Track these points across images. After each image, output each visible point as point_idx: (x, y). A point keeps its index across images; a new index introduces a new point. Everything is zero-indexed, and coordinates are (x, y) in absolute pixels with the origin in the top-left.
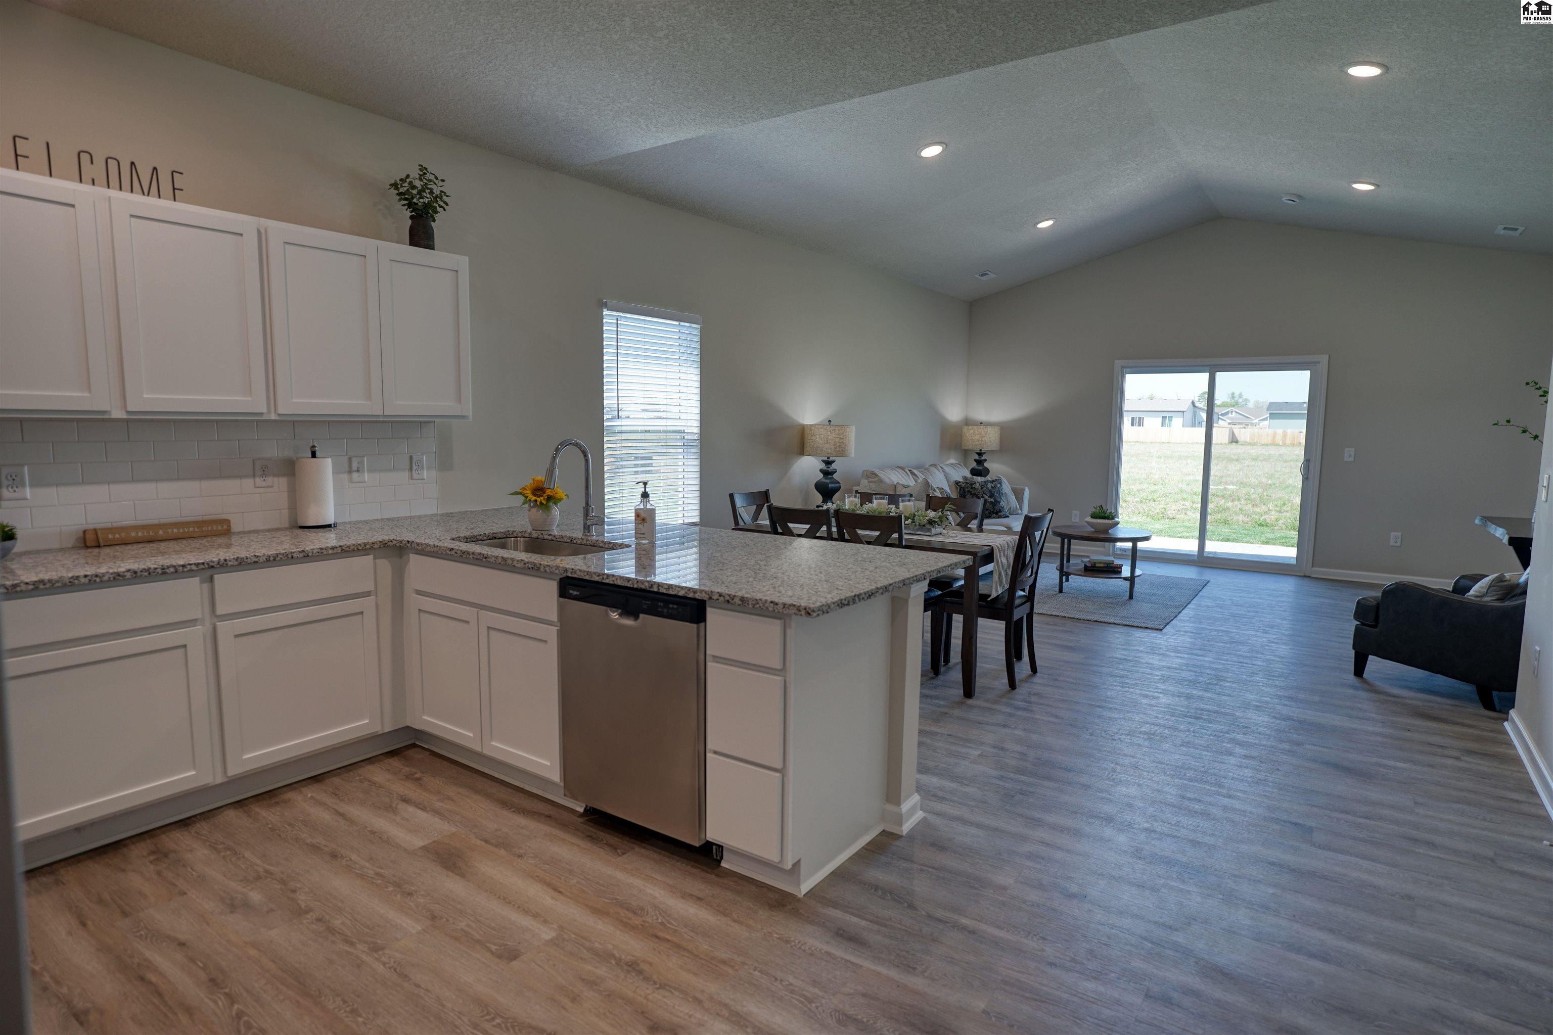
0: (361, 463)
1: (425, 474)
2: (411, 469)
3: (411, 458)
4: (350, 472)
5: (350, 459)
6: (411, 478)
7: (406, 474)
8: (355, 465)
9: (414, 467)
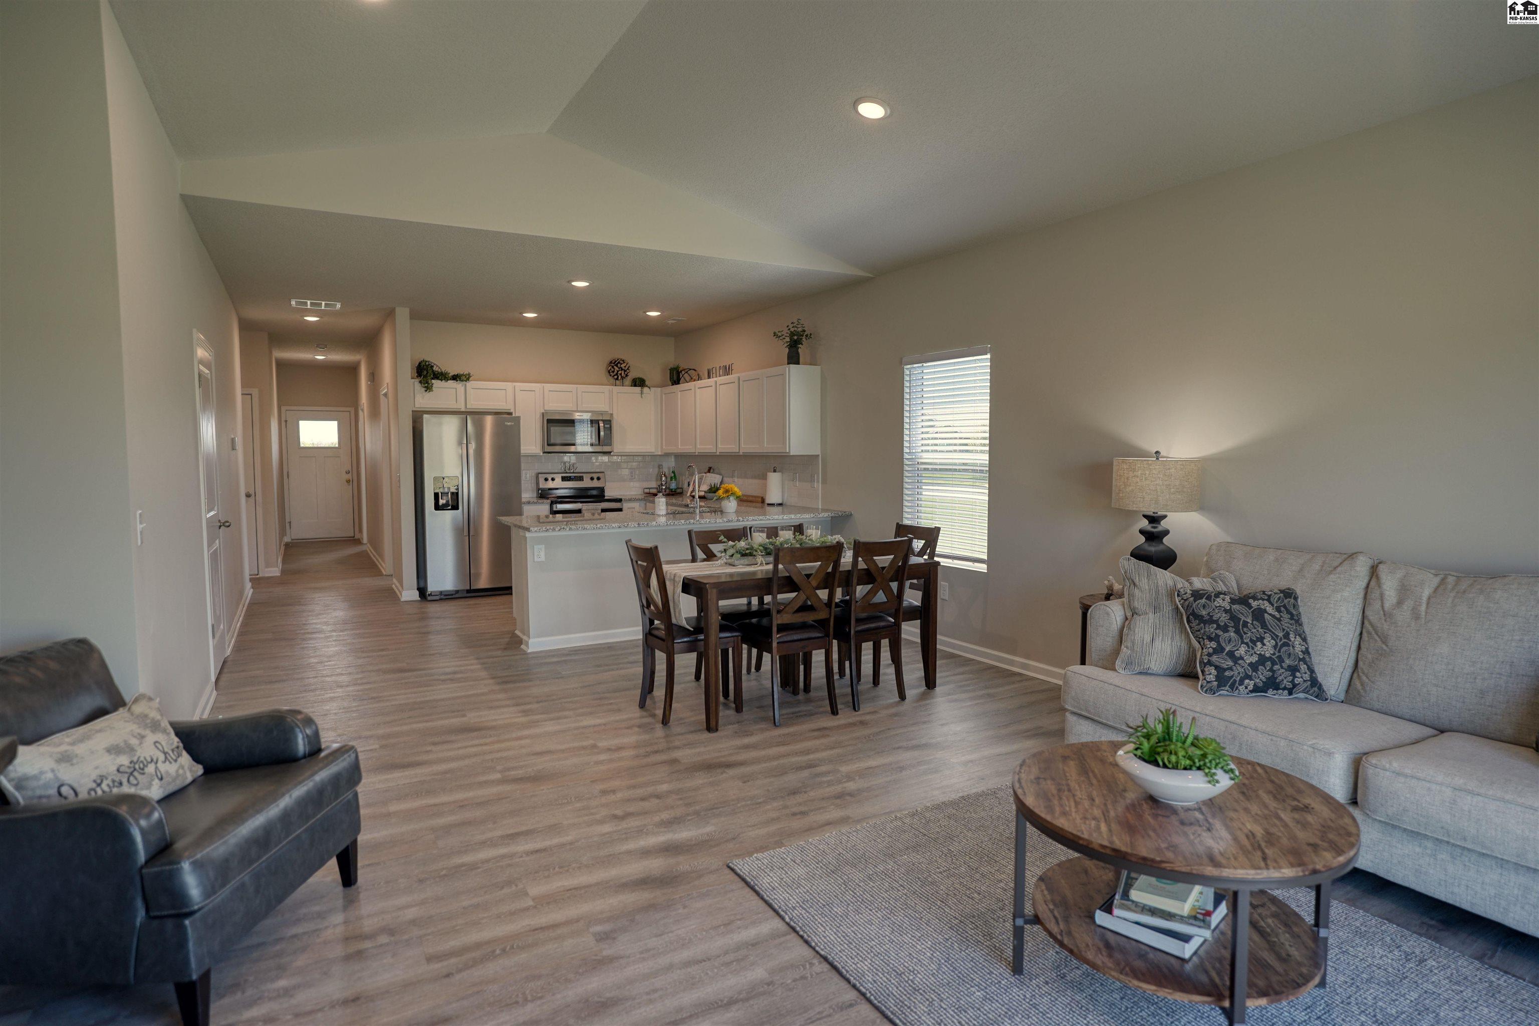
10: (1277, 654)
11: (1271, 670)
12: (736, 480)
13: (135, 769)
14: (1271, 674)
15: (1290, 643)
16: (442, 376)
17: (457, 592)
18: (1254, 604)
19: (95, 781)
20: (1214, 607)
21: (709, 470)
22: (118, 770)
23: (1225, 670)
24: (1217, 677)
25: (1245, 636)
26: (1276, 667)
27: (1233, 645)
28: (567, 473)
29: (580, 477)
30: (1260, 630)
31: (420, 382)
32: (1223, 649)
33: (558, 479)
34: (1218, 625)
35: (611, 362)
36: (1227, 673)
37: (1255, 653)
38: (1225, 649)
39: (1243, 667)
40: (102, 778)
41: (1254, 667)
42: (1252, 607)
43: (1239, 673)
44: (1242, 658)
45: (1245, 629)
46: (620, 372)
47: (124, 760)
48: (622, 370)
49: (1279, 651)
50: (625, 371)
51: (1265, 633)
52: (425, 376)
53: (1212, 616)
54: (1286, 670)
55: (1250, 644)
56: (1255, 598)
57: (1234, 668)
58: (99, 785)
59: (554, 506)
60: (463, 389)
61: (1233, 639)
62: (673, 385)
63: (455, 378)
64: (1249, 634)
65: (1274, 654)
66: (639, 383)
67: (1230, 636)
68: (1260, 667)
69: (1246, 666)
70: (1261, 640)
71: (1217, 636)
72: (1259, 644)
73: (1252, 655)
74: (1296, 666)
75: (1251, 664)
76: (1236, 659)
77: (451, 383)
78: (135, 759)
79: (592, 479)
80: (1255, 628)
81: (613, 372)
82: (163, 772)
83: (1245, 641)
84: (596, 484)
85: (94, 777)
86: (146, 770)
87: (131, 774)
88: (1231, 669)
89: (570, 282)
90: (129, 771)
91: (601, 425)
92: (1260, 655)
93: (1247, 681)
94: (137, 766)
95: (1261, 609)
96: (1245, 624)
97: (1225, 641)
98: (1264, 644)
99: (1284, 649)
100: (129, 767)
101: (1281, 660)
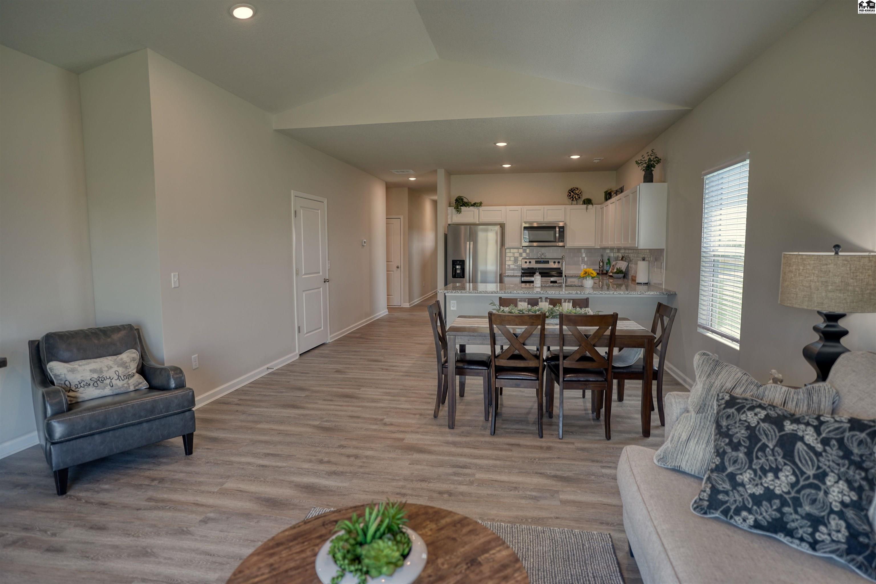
10: (793, 494)
11: (779, 510)
13: (99, 380)
14: (778, 515)
15: (823, 487)
16: (466, 204)
18: (789, 427)
19: (79, 382)
20: (738, 419)
22: (91, 379)
23: (719, 492)
24: (710, 496)
25: (755, 461)
26: (786, 509)
27: (738, 467)
28: (539, 258)
29: (547, 261)
30: (780, 459)
31: (456, 208)
32: (724, 469)
33: (533, 262)
34: (731, 441)
35: (569, 190)
36: (721, 497)
37: (761, 484)
38: (726, 469)
39: (741, 495)
40: (82, 381)
41: (757, 500)
42: (784, 430)
43: (735, 501)
44: (743, 485)
45: (760, 454)
46: (575, 196)
47: (95, 376)
48: (576, 194)
49: (798, 492)
50: (578, 195)
51: (785, 464)
52: (459, 205)
53: (729, 429)
54: (803, 518)
55: (759, 472)
56: (796, 421)
57: (731, 493)
58: (80, 383)
60: (478, 211)
61: (740, 461)
63: (474, 205)
64: (763, 460)
65: (789, 493)
66: (588, 202)
67: (738, 456)
68: (764, 503)
69: (746, 496)
70: (776, 471)
71: (725, 453)
72: (770, 476)
73: (757, 485)
74: (823, 517)
75: (753, 496)
76: (735, 484)
77: (471, 208)
78: (101, 376)
79: (555, 262)
80: (774, 455)
82: (113, 384)
83: (754, 467)
84: (556, 266)
85: (79, 380)
86: (105, 381)
87: (96, 382)
88: (726, 493)
89: (495, 144)
90: (95, 380)
91: (557, 229)
92: (767, 489)
93: (744, 514)
94: (100, 379)
95: (796, 435)
96: (764, 447)
97: (729, 460)
98: (777, 477)
99: (807, 491)
100: (96, 379)
101: (797, 503)
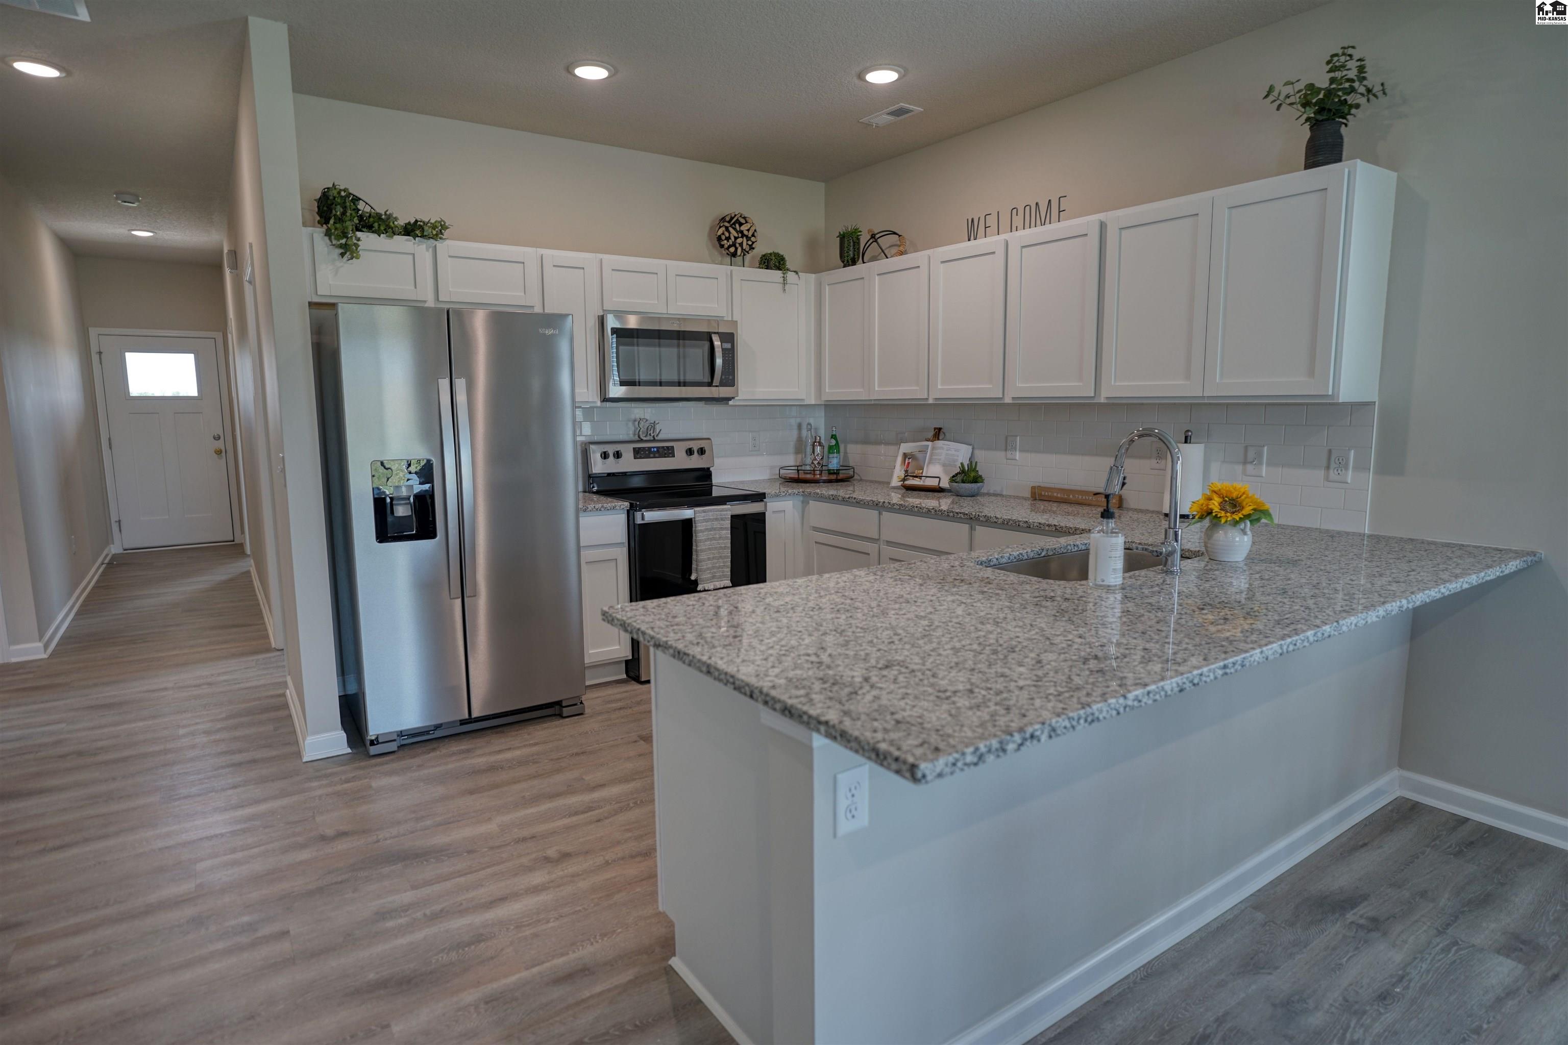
0: (1259, 455)
1: (1350, 476)
2: (1328, 468)
3: (1330, 451)
4: (1245, 462)
5: (1246, 448)
6: (1327, 479)
7: (1321, 473)
8: (1251, 454)
9: (1333, 465)
12: (1018, 455)
17: (437, 727)
21: (938, 434)
28: (641, 441)
29: (668, 448)
31: (328, 234)
33: (627, 452)
35: (723, 219)
46: (739, 240)
48: (743, 235)
50: (747, 238)
52: (340, 220)
59: (638, 515)
60: (429, 256)
62: (844, 267)
63: (412, 230)
66: (775, 263)
77: (402, 242)
79: (689, 452)
81: (728, 239)
84: (695, 462)
91: (717, 343)
